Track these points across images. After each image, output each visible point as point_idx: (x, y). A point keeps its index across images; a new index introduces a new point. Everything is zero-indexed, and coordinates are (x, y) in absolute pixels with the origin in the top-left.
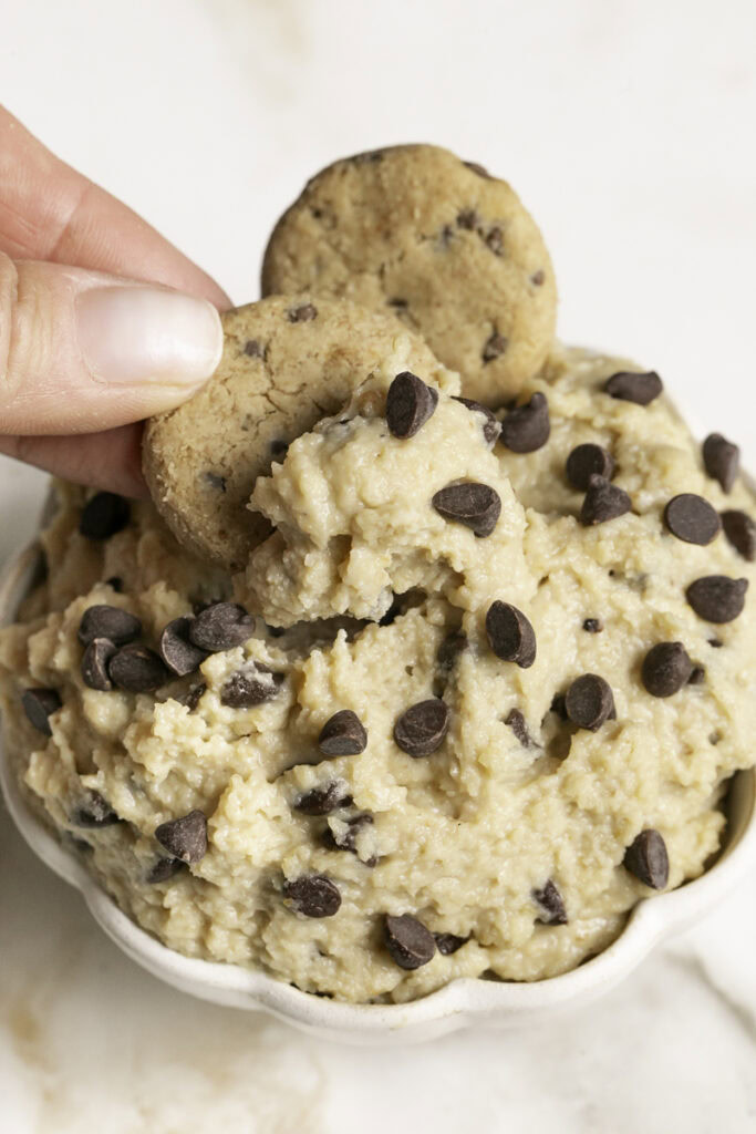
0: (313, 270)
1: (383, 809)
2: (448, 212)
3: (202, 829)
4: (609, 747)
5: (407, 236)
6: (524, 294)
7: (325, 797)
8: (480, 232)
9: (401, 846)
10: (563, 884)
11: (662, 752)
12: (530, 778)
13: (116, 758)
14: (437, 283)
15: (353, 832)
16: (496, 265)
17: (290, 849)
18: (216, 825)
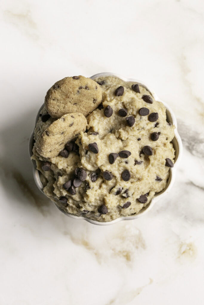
0: (58, 107)
1: (129, 187)
2: (77, 89)
3: (106, 208)
4: (155, 156)
5: (72, 96)
6: (96, 92)
7: (120, 191)
8: (84, 88)
9: (134, 190)
10: (159, 175)
11: (162, 149)
12: (146, 167)
13: (85, 204)
14: (81, 99)
15: (127, 194)
16: (89, 91)
17: (119, 201)
18: (107, 206)
